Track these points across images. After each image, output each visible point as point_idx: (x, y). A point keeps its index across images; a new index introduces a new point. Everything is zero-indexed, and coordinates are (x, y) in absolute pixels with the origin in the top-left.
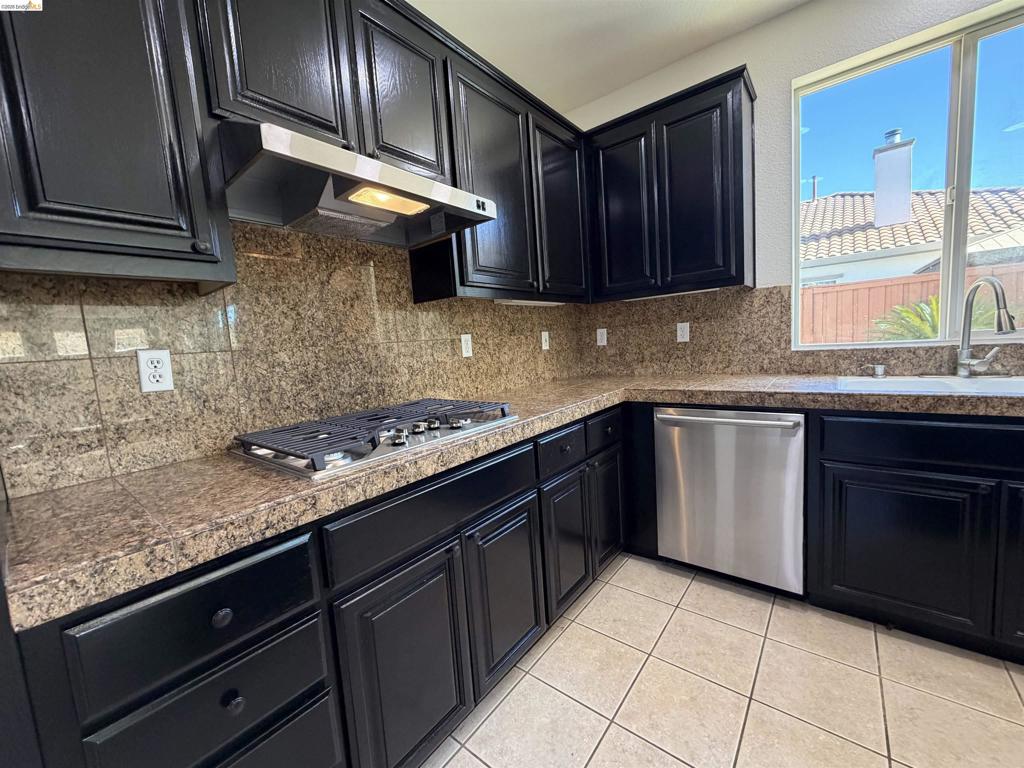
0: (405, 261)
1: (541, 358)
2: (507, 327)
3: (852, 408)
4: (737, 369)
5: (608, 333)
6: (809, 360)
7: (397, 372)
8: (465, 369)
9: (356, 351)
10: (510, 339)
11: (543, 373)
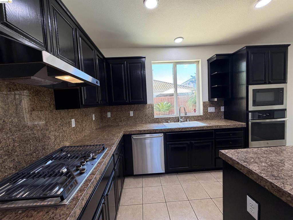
0: (52, 94)
1: (93, 123)
2: (84, 114)
3: (171, 131)
4: (144, 122)
5: (111, 114)
6: (157, 120)
7: (50, 139)
8: (73, 132)
9: (33, 134)
10: (85, 118)
11: (94, 127)
